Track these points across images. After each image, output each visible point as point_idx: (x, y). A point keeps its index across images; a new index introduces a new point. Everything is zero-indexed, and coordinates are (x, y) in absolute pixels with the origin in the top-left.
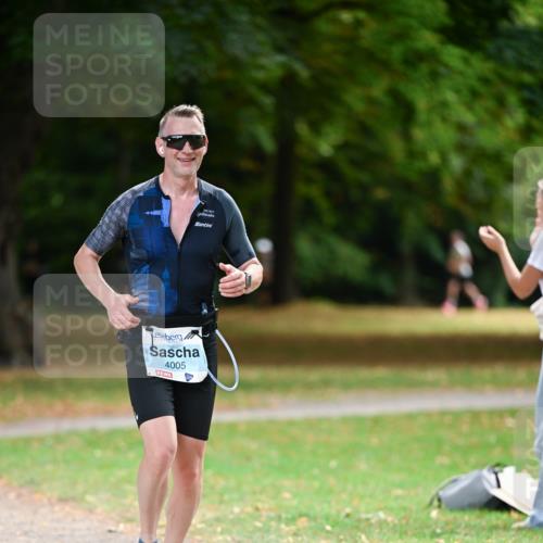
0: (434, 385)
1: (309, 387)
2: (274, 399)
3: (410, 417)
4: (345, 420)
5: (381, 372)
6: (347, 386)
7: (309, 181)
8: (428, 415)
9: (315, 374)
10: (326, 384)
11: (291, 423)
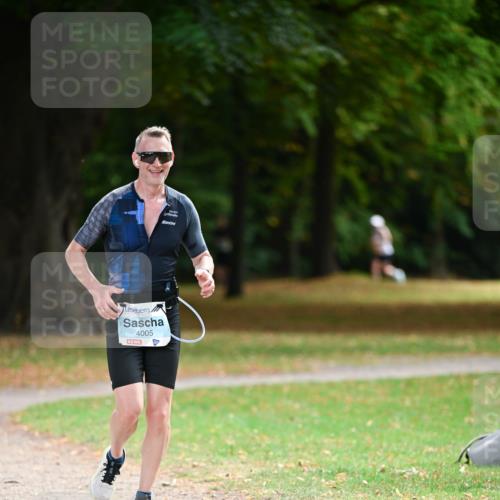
0: (462, 350)
1: (347, 352)
2: (315, 363)
3: (441, 379)
4: (381, 382)
5: (414, 338)
6: (382, 352)
7: (347, 163)
8: (457, 377)
9: (354, 341)
10: (364, 349)
11: (331, 385)
